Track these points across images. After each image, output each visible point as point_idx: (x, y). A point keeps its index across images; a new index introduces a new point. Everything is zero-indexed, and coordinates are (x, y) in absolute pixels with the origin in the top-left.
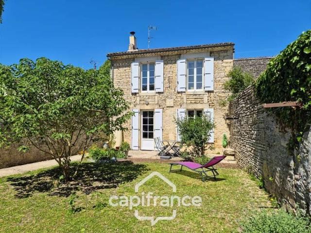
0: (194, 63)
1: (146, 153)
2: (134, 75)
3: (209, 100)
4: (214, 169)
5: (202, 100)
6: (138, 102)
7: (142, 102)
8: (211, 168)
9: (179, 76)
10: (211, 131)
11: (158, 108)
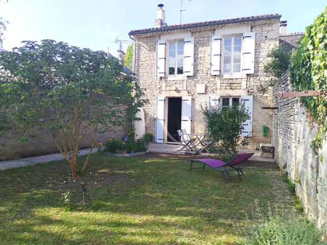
0: (231, 41)
1: (170, 147)
2: (159, 56)
3: (248, 86)
4: (239, 168)
5: (240, 85)
6: (163, 88)
7: (168, 88)
8: (236, 167)
9: (213, 57)
10: (245, 123)
11: (186, 96)
